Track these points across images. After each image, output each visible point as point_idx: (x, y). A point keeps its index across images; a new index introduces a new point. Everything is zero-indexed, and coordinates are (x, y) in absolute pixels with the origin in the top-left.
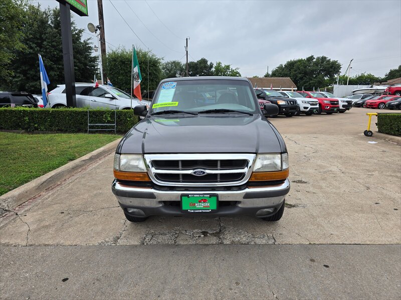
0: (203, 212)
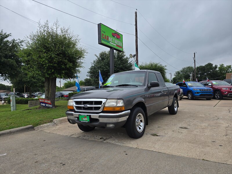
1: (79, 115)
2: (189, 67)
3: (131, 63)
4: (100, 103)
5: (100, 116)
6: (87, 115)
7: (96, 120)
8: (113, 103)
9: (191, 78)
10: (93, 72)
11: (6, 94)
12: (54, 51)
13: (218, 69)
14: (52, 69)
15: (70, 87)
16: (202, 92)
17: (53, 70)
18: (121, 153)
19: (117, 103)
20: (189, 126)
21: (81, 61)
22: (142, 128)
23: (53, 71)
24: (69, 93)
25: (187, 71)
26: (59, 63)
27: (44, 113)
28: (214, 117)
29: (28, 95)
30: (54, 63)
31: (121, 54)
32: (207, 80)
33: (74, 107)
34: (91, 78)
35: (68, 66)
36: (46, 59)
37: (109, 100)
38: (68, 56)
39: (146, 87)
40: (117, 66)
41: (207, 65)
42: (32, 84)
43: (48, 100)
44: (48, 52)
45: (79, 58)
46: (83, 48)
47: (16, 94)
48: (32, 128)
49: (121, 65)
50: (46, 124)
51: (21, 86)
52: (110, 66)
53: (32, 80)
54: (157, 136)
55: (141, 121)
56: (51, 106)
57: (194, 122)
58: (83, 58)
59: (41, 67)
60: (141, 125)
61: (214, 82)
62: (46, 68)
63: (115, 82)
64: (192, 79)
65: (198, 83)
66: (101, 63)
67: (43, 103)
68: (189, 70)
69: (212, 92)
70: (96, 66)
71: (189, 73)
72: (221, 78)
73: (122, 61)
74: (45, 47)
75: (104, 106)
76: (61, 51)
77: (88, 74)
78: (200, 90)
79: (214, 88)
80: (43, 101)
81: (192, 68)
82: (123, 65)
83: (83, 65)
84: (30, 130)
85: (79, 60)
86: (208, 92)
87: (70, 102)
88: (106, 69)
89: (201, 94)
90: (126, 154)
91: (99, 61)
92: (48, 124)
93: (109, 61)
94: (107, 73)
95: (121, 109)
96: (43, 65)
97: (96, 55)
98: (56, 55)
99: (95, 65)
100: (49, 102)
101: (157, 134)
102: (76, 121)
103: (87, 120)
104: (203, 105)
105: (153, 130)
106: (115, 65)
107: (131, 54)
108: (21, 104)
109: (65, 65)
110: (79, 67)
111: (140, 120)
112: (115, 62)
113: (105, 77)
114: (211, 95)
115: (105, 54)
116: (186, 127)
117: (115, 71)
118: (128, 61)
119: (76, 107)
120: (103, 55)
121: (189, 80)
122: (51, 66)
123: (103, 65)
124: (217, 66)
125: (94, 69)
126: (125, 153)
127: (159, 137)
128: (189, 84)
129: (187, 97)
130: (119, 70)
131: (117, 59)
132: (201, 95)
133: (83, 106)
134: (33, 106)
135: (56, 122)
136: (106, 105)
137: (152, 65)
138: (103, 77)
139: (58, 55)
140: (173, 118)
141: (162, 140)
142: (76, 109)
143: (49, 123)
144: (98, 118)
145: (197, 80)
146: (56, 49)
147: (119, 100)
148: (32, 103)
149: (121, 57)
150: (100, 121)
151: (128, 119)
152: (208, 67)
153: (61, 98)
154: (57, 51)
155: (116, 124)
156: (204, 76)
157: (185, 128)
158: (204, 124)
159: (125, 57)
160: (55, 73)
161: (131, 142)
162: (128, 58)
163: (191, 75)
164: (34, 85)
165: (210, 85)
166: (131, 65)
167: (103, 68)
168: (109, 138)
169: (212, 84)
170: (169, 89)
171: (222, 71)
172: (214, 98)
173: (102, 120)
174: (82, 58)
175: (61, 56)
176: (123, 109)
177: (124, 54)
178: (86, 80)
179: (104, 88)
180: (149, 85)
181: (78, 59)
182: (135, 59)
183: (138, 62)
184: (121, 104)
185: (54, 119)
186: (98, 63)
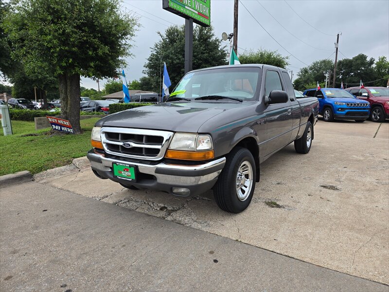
0: (126, 180)
1: (113, 163)
2: (324, 61)
3: (224, 49)
4: (159, 140)
5: (158, 171)
6: (131, 166)
7: (151, 178)
8: (189, 142)
9: (326, 80)
10: (154, 66)
11: (2, 102)
12: (70, 18)
13: (374, 66)
14: (68, 58)
15: (115, 91)
16: (351, 109)
17: (71, 60)
18: (202, 255)
19: (197, 142)
20: (338, 183)
21: (128, 42)
22: (248, 191)
23: (70, 62)
24: (110, 105)
25: (320, 68)
26: (83, 45)
27: (58, 143)
28: (382, 162)
29: (41, 104)
30: (73, 45)
31: (207, 33)
32: (361, 87)
33: (104, 145)
34: (151, 76)
35: (100, 52)
36: (55, 37)
37: (178, 136)
38: (101, 32)
39: (259, 103)
40: (198, 55)
41: (356, 59)
42: (47, 84)
43: (66, 119)
44: (58, 20)
45: (122, 35)
46: (132, 15)
47: (21, 101)
48: (29, 177)
49: (206, 55)
50: (57, 168)
51: (28, 88)
52: (185, 55)
53: (47, 77)
54: (278, 206)
55: (247, 176)
56: (71, 130)
57: (346, 172)
58: (132, 35)
59: (46, 53)
60: (246, 184)
61: (373, 90)
62: (56, 55)
63: (193, 87)
64: (327, 82)
65: (343, 90)
66: (169, 48)
67: (56, 124)
68: (325, 66)
69: (368, 109)
70: (160, 55)
71: (324, 72)
72: (378, 83)
73: (208, 45)
74: (51, 11)
75: (167, 149)
76: (84, 20)
77: (145, 69)
78: (348, 105)
79: (372, 100)
80: (56, 120)
81: (329, 62)
82: (209, 53)
83: (130, 51)
84: (25, 182)
85: (123, 40)
86: (361, 109)
87: (95, 133)
88: (178, 61)
89: (348, 112)
90: (216, 261)
91: (166, 44)
92: (63, 168)
93: (184, 45)
94: (180, 68)
95: (205, 156)
96: (49, 49)
97: (159, 33)
98: (75, 27)
99: (157, 52)
100: (67, 123)
101: (278, 203)
102: (109, 175)
103: (130, 175)
104: (353, 134)
105: (268, 191)
106: (194, 53)
107: (224, 33)
108: (28, 121)
109: (95, 50)
110: (124, 54)
111: (245, 175)
112: (195, 47)
113: (177, 76)
114: (365, 114)
115: (177, 31)
116: (334, 185)
117: (194, 64)
118: (217, 47)
119: (108, 145)
120: (173, 33)
121: (324, 84)
122: (66, 51)
123: (172, 54)
124: (374, 60)
125: (157, 60)
126: (212, 258)
127: (283, 210)
128: (328, 92)
129: (322, 116)
130: (201, 64)
131: (199, 41)
132: (347, 114)
133: (121, 144)
134: (44, 127)
135: (77, 163)
136: (172, 147)
137: (262, 55)
138: (173, 75)
139: (78, 27)
140: (304, 163)
141: (291, 219)
142: (108, 149)
143: (64, 165)
144: (153, 173)
145: (342, 86)
146: (75, 15)
147: (201, 137)
148: (42, 122)
149: (207, 39)
150: (158, 181)
151: (220, 176)
152: (359, 62)
153: (95, 112)
154: (76, 18)
155: (193, 189)
156: (349, 78)
157: (333, 188)
158: (368, 179)
159: (214, 38)
160: (76, 66)
161: (226, 222)
162: (218, 40)
163: (327, 75)
164: (51, 86)
165: (365, 96)
166: (224, 55)
167: (171, 58)
168: (179, 209)
169: (369, 92)
170: (302, 105)
171: (382, 69)
172: (370, 120)
173: (162, 179)
174: (128, 36)
175: (86, 31)
176: (211, 155)
177: (212, 32)
178: (144, 80)
179: (171, 103)
180: (267, 97)
181: (122, 38)
182: (232, 43)
183: (237, 49)
184: (205, 144)
185: (74, 158)
186: (163, 48)
